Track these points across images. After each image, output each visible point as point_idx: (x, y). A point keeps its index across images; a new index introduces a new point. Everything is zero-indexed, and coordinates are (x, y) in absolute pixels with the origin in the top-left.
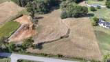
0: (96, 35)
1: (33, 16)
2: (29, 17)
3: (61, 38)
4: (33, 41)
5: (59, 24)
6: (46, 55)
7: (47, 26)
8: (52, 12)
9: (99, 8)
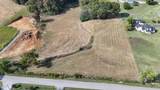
0: (131, 43)
1: (37, 18)
2: (32, 20)
3: (81, 49)
4: (37, 56)
5: (77, 29)
6: (57, 76)
7: (60, 33)
8: (68, 12)
9: (136, 4)
